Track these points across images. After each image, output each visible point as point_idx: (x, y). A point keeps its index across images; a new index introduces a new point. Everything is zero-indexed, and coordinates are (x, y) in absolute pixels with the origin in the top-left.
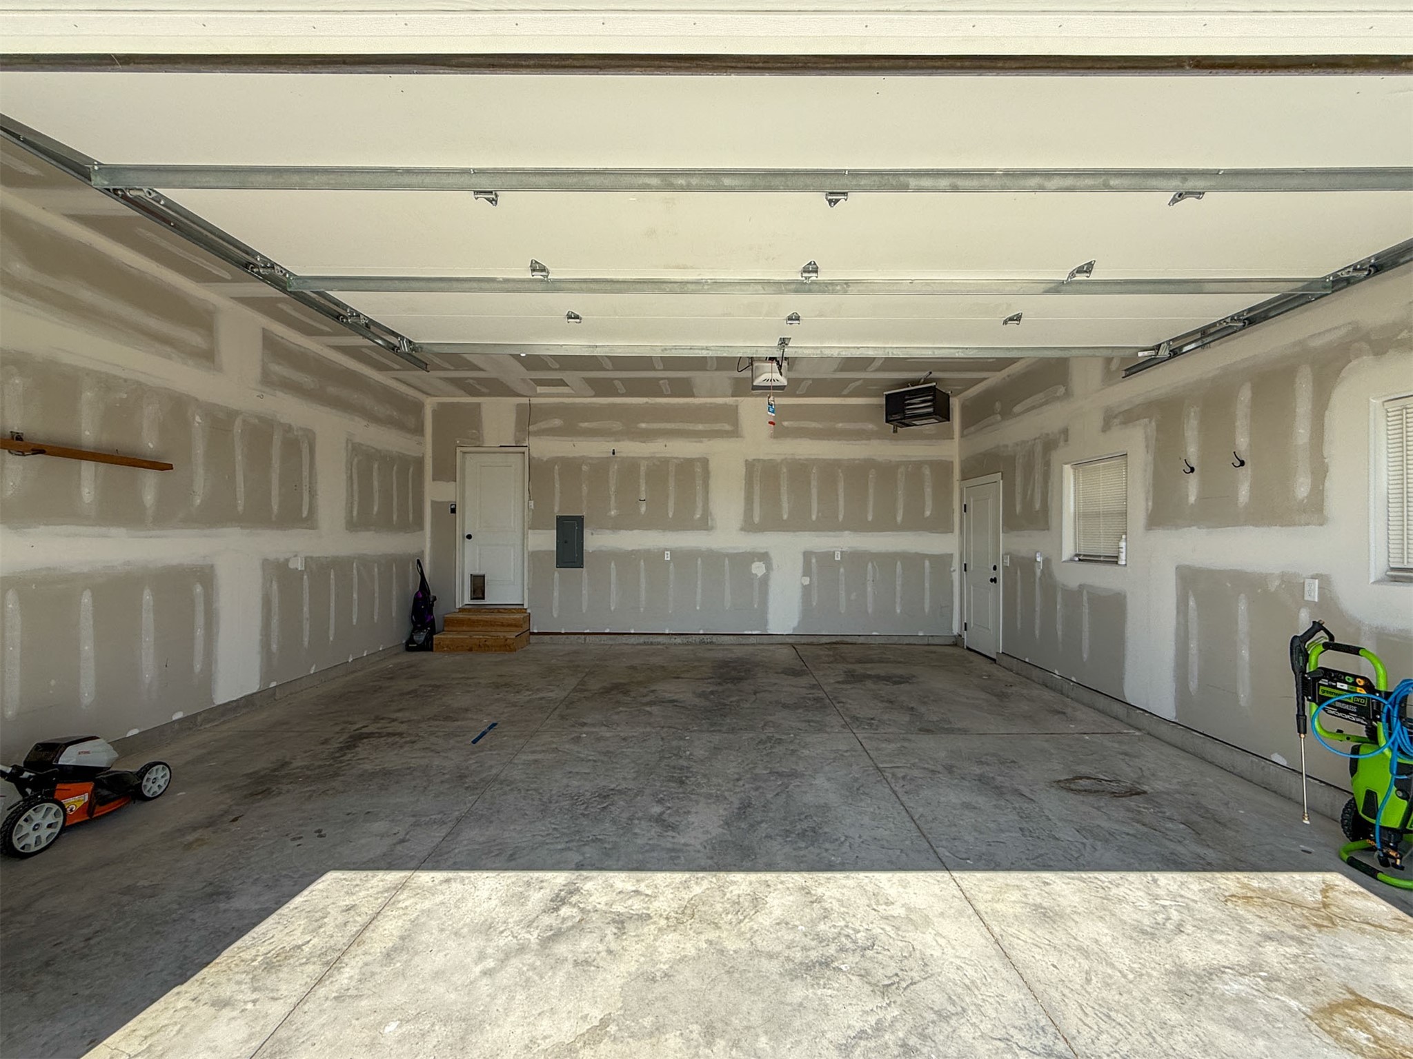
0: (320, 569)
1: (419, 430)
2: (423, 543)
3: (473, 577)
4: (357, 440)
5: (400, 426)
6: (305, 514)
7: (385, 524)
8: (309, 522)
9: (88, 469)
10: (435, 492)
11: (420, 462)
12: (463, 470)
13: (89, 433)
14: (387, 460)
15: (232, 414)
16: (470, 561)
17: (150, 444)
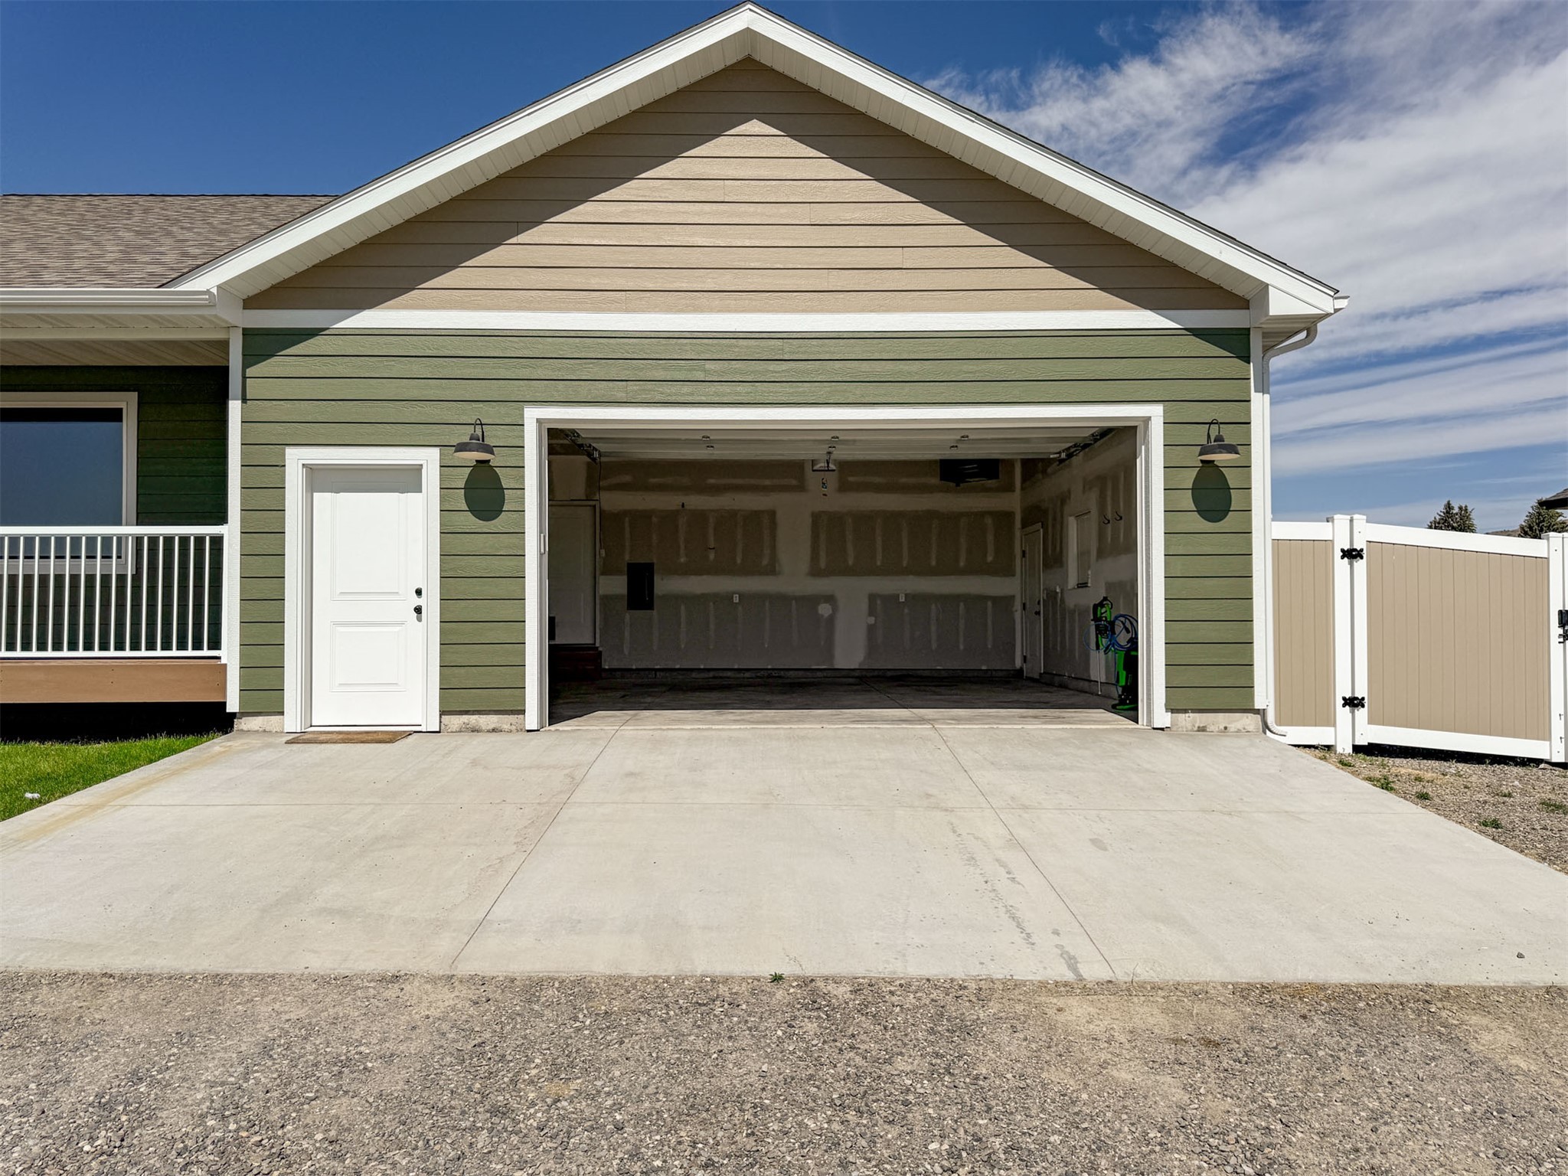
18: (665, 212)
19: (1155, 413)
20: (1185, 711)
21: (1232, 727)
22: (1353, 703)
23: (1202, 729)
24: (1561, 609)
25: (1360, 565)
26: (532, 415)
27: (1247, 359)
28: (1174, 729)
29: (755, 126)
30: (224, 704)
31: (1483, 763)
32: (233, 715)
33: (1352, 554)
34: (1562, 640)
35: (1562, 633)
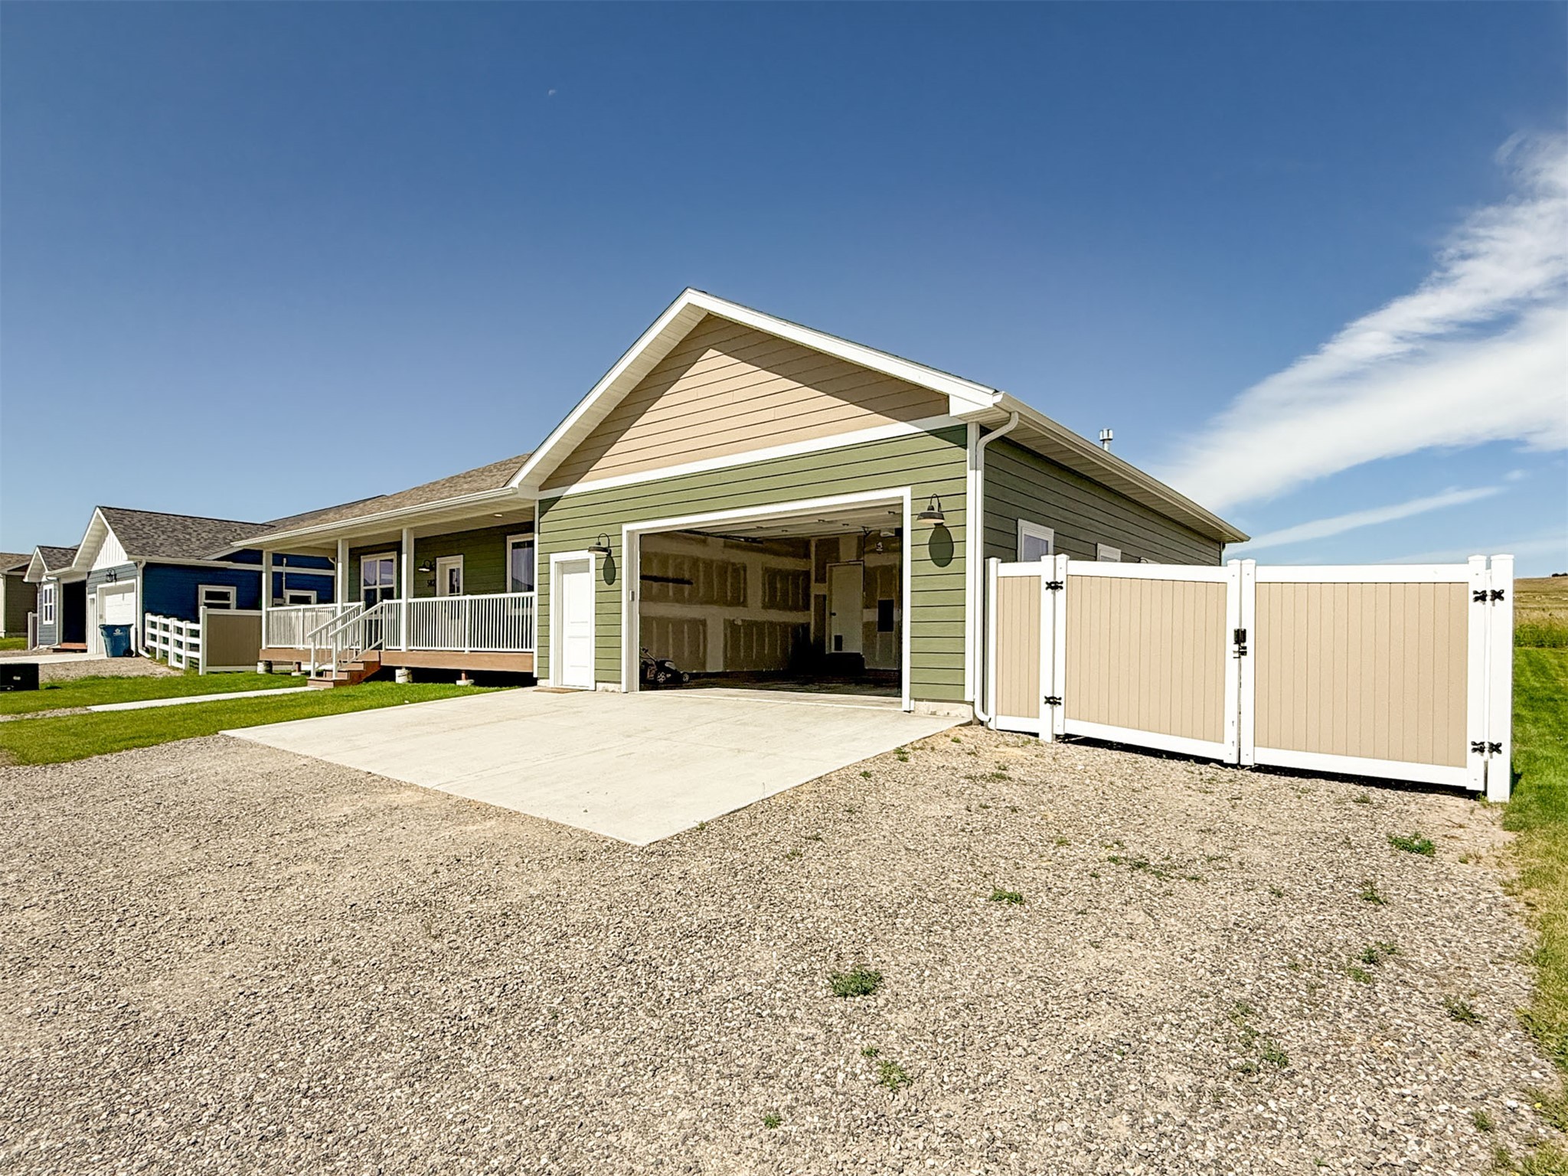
0: (750, 625)
1: (807, 556)
2: (810, 617)
3: (836, 637)
4: (768, 565)
5: (794, 555)
6: (742, 600)
7: (785, 607)
8: (744, 604)
9: (671, 584)
10: (816, 589)
11: (807, 574)
12: (831, 576)
13: (671, 574)
14: (784, 575)
15: (712, 561)
16: (835, 628)
17: (687, 576)
18: (676, 411)
19: (906, 493)
20: (921, 700)
21: (953, 713)
22: (1052, 701)
23: (934, 713)
24: (1237, 627)
25: (1061, 594)
26: (626, 527)
27: (965, 447)
28: (917, 711)
29: (711, 353)
30: (532, 674)
31: (1161, 757)
32: (537, 679)
33: (1054, 586)
34: (1237, 655)
35: (1237, 650)
